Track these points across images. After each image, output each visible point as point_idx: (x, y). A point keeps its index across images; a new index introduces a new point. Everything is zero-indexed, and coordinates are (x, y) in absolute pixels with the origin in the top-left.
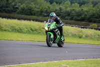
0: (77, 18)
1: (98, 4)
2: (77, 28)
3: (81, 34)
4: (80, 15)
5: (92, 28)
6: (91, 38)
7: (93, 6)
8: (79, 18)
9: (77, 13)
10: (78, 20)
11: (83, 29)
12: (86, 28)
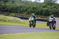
0: (3, 10)
1: (15, 2)
2: (3, 16)
3: (5, 19)
4: (5, 8)
5: (12, 16)
6: (12, 22)
7: (12, 3)
8: (4, 10)
9: (3, 7)
10: (3, 11)
11: (6, 16)
12: (9, 16)
